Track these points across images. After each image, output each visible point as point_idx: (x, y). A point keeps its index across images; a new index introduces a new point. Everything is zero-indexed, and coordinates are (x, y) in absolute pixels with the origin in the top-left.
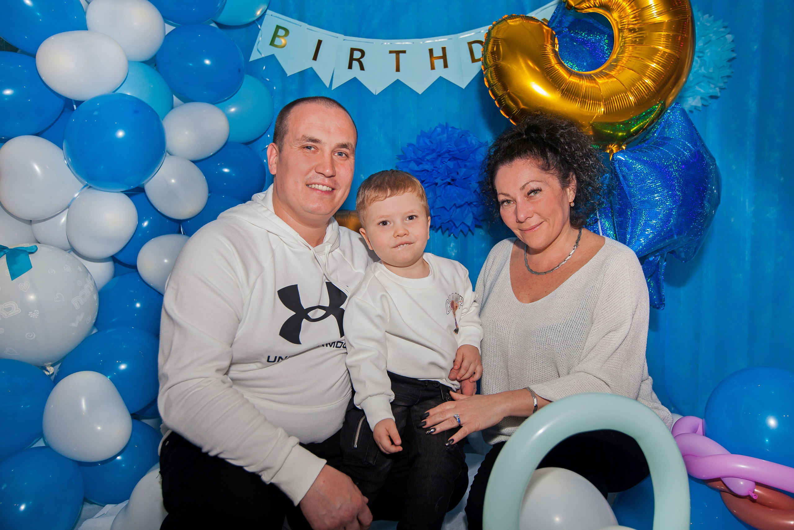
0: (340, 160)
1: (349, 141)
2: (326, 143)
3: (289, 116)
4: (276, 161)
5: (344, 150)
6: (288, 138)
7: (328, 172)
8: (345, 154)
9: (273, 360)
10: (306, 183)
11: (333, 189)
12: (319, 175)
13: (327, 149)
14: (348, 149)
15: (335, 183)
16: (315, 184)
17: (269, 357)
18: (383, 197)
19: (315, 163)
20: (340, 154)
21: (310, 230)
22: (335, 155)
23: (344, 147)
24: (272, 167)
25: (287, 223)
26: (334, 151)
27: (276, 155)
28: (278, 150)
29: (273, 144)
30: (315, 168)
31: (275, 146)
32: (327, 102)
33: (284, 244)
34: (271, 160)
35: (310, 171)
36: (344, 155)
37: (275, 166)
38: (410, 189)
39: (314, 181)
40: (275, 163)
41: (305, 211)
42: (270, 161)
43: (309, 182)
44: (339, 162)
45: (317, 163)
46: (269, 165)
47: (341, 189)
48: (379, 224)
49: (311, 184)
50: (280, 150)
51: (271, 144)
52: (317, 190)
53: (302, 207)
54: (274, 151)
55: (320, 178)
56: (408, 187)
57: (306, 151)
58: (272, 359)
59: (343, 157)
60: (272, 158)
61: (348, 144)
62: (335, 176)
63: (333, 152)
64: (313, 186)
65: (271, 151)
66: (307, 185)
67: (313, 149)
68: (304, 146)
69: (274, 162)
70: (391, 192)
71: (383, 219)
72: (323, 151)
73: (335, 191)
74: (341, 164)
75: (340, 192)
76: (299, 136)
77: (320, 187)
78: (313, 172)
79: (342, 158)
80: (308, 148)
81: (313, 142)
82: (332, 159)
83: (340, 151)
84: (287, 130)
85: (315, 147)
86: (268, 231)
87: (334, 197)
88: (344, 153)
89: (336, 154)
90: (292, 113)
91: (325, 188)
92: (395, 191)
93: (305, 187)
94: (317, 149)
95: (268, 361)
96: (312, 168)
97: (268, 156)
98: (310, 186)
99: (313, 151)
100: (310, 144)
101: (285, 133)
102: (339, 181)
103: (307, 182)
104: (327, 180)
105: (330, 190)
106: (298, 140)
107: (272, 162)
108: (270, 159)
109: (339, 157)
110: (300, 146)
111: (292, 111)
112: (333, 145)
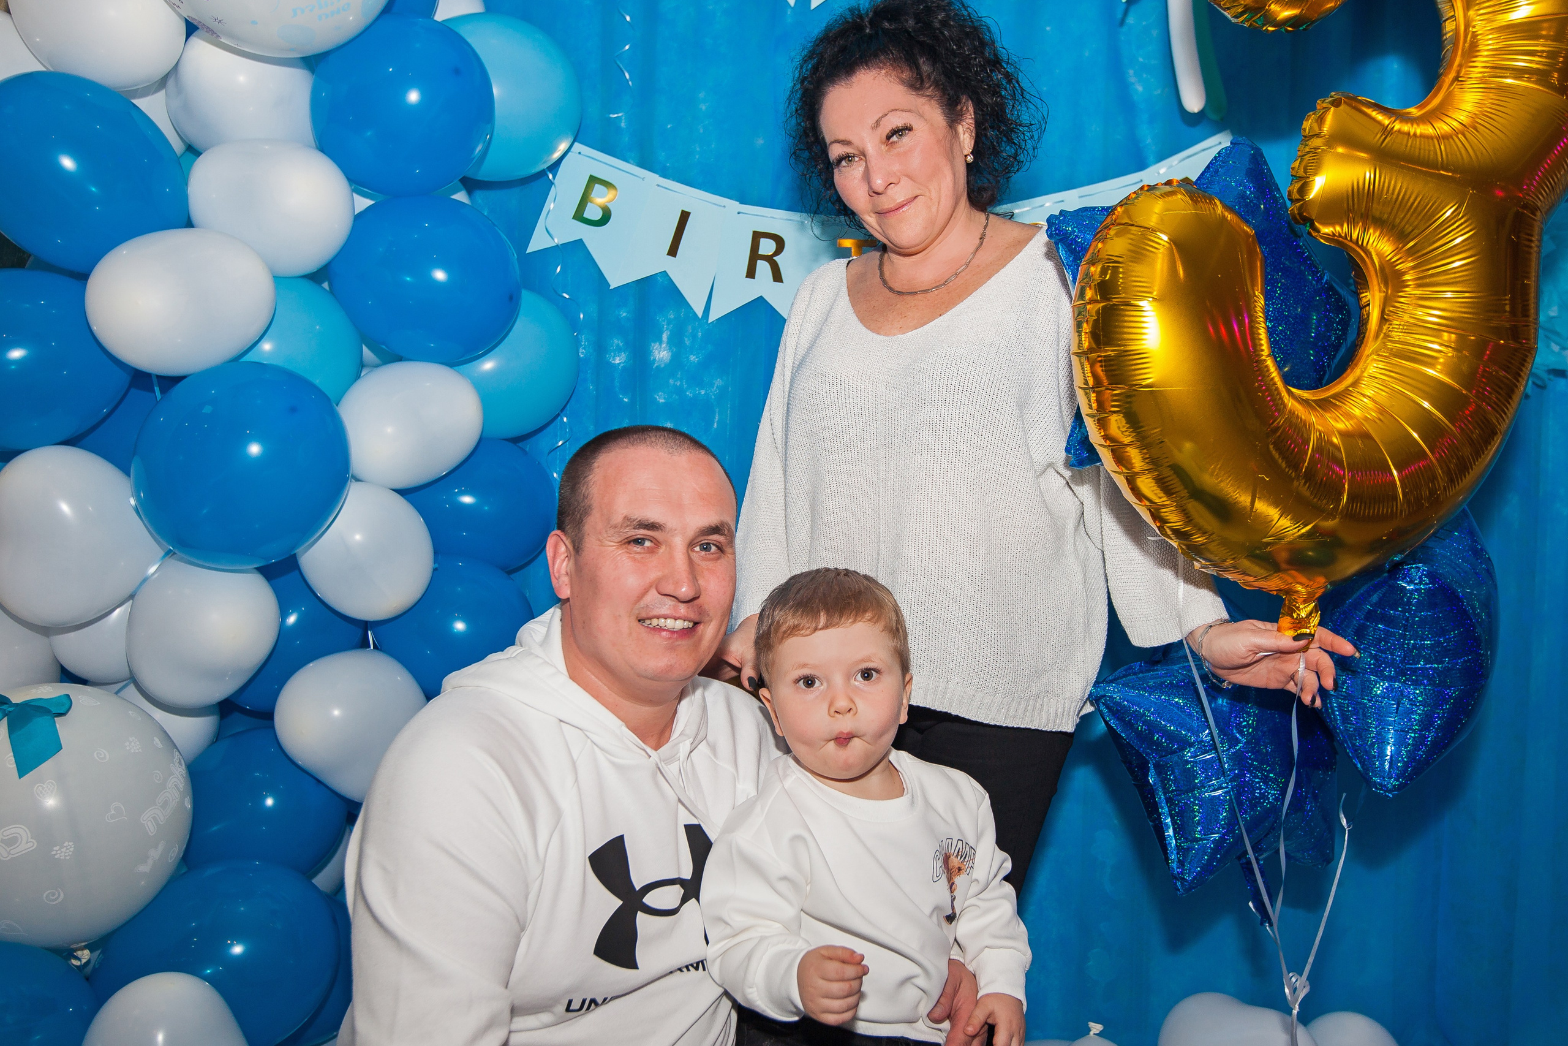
0: (704, 559)
1: (722, 519)
2: (675, 530)
3: (591, 477)
4: (569, 571)
5: (715, 537)
6: (593, 523)
7: (685, 591)
8: (717, 546)
9: (578, 1007)
10: (637, 617)
11: (696, 624)
12: (667, 600)
13: (679, 543)
14: (722, 535)
15: (701, 611)
16: (658, 617)
17: (570, 1002)
18: (809, 628)
19: (653, 575)
20: (706, 547)
21: (645, 711)
22: (694, 551)
23: (714, 533)
24: (560, 583)
25: (598, 701)
26: (693, 543)
27: (566, 555)
28: (570, 547)
29: (559, 532)
30: (656, 585)
31: (564, 538)
32: (669, 441)
33: (595, 747)
34: (556, 566)
35: (646, 592)
36: (713, 548)
37: (565, 579)
38: (868, 615)
39: (656, 612)
40: (567, 574)
41: (639, 676)
42: (553, 569)
43: (644, 615)
44: (704, 564)
45: (660, 574)
46: (552, 577)
47: (712, 620)
48: (797, 681)
49: (650, 619)
50: (577, 548)
51: (553, 533)
52: (659, 629)
53: (632, 668)
54: (563, 549)
55: (667, 606)
56: (865, 611)
57: (635, 549)
58: (575, 1005)
59: (712, 554)
60: (558, 561)
61: (722, 524)
62: (698, 597)
63: (691, 545)
64: (655, 622)
65: (556, 547)
66: (639, 621)
67: (647, 544)
68: (629, 539)
69: (563, 571)
70: (827, 620)
71: (806, 672)
72: (670, 547)
73: (701, 627)
74: (708, 569)
75: (710, 627)
76: (618, 519)
77: (670, 623)
78: (653, 593)
79: (711, 556)
80: (638, 541)
81: (648, 530)
82: (691, 562)
83: (706, 541)
84: (590, 506)
85: (652, 539)
86: (561, 721)
87: (700, 640)
88: (713, 544)
89: (697, 549)
90: (596, 470)
91: (680, 624)
92: (836, 618)
93: (635, 624)
94: (657, 543)
95: (568, 1010)
96: (651, 586)
97: (549, 558)
98: (648, 622)
99: (648, 547)
100: (642, 532)
101: (587, 511)
102: (706, 607)
103: (639, 614)
104: (683, 609)
105: (691, 626)
106: (615, 527)
107: (559, 572)
108: (554, 564)
109: (703, 553)
110: (620, 539)
111: (596, 465)
112: (691, 533)
